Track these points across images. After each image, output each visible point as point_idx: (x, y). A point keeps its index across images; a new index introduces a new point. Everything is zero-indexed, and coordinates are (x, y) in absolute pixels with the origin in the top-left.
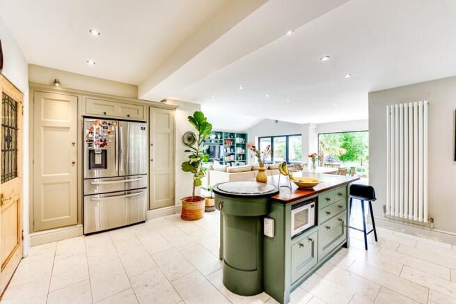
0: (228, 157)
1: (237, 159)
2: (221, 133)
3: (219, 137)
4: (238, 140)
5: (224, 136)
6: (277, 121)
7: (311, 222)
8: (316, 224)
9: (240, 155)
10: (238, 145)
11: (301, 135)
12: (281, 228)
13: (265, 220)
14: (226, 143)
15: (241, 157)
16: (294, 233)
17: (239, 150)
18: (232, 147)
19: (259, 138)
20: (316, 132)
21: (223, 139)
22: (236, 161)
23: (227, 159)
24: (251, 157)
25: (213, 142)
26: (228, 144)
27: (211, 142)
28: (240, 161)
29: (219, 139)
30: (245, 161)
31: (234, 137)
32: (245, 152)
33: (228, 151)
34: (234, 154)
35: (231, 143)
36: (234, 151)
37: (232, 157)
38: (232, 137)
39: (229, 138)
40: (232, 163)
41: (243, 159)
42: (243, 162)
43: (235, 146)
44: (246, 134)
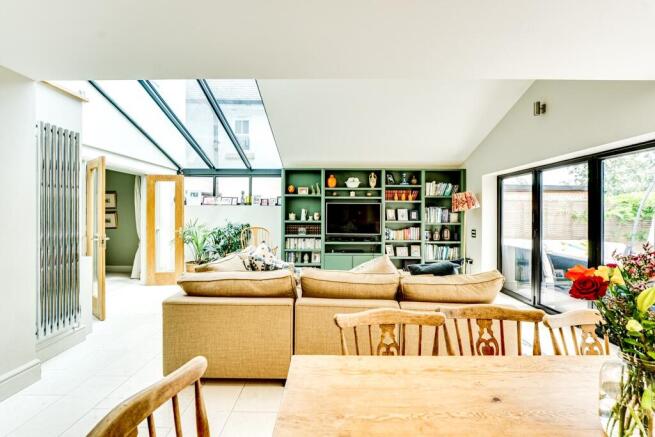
0: (401, 233)
1: (430, 239)
2: (378, 173)
3: (373, 182)
4: (431, 189)
5: (383, 178)
9: (441, 228)
10: (433, 202)
14: (391, 198)
15: (447, 233)
17: (435, 216)
18: (413, 208)
19: (500, 179)
21: (383, 189)
22: (423, 244)
23: (397, 236)
24: (474, 234)
25: (352, 194)
26: (400, 199)
27: (349, 195)
28: (439, 245)
29: (373, 188)
30: (458, 246)
31: (419, 183)
32: (459, 220)
33: (400, 218)
34: (418, 225)
35: (410, 197)
36: (419, 218)
37: (413, 234)
38: (414, 181)
39: (405, 185)
40: (413, 248)
41: (450, 240)
42: (452, 246)
43: (423, 205)
44: (465, 171)
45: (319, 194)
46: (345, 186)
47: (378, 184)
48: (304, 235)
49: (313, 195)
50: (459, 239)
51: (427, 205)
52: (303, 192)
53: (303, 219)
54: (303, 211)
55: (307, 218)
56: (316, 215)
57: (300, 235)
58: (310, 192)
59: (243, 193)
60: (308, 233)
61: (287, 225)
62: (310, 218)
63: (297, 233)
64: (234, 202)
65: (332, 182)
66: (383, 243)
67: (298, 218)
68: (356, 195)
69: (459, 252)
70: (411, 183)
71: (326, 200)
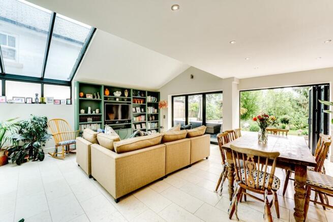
0: (138, 118)
1: (149, 120)
2: (129, 90)
3: (126, 94)
4: (149, 99)
5: (132, 93)
9: (152, 115)
10: (150, 105)
11: (221, 92)
14: (135, 102)
15: (154, 117)
17: (151, 110)
18: (143, 107)
19: (173, 97)
20: (238, 89)
21: (131, 98)
22: (147, 123)
23: (136, 120)
24: (164, 117)
25: (117, 99)
26: (138, 103)
27: (115, 100)
28: (152, 122)
29: (126, 97)
30: (157, 122)
31: (145, 96)
32: (158, 112)
33: (137, 111)
34: (145, 115)
35: (142, 102)
36: (145, 111)
37: (142, 118)
38: (143, 95)
39: (139, 96)
40: (143, 124)
41: (155, 120)
42: (155, 122)
43: (147, 106)
44: (159, 92)
45: (99, 99)
46: (113, 95)
47: (129, 95)
48: (91, 122)
49: (96, 99)
50: (158, 120)
51: (148, 106)
52: (89, 97)
53: (89, 113)
54: (89, 108)
55: (92, 112)
56: (97, 111)
57: (88, 122)
58: (94, 97)
59: (37, 95)
60: (93, 121)
61: (80, 116)
62: (94, 112)
63: (87, 121)
64: (29, 101)
65: (107, 92)
66: (132, 123)
67: (86, 112)
68: (119, 100)
69: (158, 125)
70: (141, 96)
71: (105, 103)
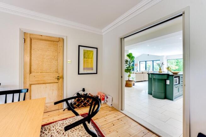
6: (148, 55)
7: (178, 83)
8: (179, 83)
12: (172, 82)
13: (167, 80)
16: (175, 84)
19: (140, 62)
20: (166, 59)
